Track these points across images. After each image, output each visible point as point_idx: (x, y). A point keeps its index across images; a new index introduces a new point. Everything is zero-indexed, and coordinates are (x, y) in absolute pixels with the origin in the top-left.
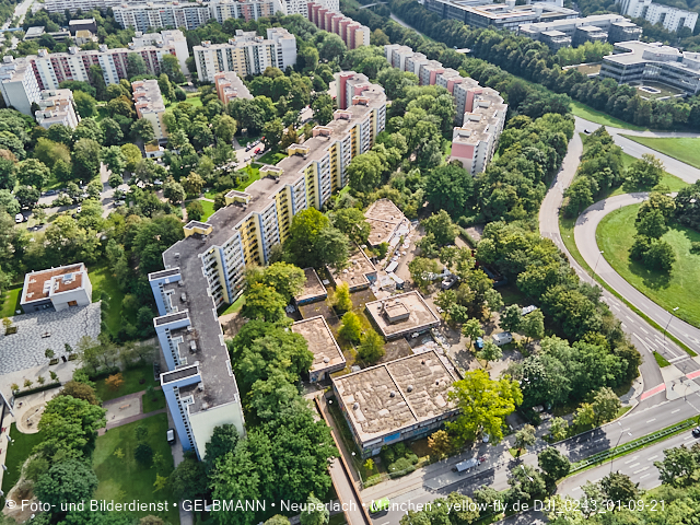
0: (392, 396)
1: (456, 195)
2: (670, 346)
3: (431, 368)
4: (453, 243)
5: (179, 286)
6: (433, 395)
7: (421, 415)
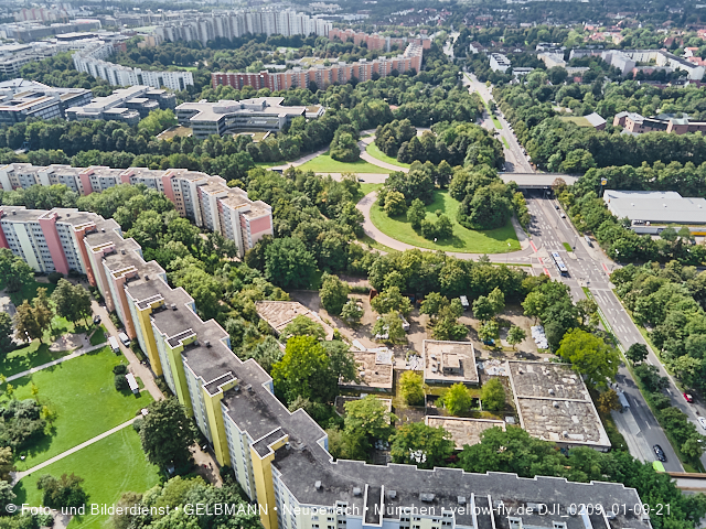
3: (529, 371)
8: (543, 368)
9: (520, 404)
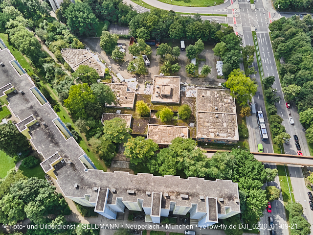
0: (217, 118)
1: (93, 19)
2: (219, 18)
3: (207, 95)
4: (118, 44)
5: (115, 192)
6: (223, 102)
7: (232, 111)
8: (216, 92)
9: (198, 116)
